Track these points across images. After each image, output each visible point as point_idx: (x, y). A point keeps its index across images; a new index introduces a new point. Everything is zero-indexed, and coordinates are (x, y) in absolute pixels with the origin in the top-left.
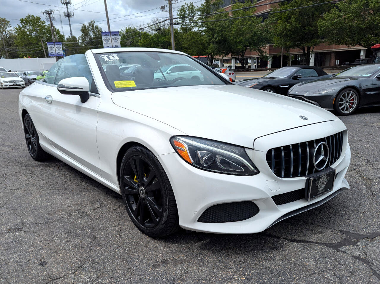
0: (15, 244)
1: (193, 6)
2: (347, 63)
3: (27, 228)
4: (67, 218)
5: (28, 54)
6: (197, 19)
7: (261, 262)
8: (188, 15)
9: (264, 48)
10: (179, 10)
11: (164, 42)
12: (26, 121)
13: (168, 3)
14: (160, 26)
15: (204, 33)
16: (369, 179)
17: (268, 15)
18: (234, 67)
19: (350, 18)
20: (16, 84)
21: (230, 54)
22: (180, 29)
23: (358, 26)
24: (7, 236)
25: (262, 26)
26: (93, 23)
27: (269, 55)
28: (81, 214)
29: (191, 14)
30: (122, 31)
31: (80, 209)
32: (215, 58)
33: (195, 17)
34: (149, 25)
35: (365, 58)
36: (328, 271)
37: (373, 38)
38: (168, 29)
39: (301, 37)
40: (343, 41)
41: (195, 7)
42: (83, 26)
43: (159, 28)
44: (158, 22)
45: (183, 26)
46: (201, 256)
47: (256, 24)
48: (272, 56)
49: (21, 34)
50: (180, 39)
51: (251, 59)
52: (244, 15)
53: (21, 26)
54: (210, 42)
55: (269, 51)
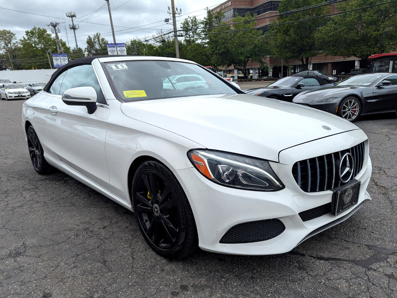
0: (15, 271)
1: (195, 19)
2: (343, 73)
3: (29, 252)
4: (74, 239)
5: (33, 66)
6: (200, 32)
7: (290, 285)
8: (192, 28)
9: (265, 59)
10: (183, 23)
11: (168, 53)
12: (30, 133)
13: (172, 16)
14: (164, 38)
15: (207, 45)
16: (384, 187)
17: (267, 27)
18: (237, 77)
19: (345, 31)
20: (21, 95)
21: (233, 65)
22: (184, 41)
23: (353, 38)
24: (7, 262)
25: (262, 38)
26: (98, 35)
27: (270, 65)
28: (89, 233)
29: (194, 27)
30: (127, 43)
31: (89, 228)
32: (218, 69)
33: (198, 30)
34: (154, 37)
35: (359, 68)
36: (363, 294)
37: (366, 49)
38: (172, 41)
39: (299, 48)
40: (339, 52)
41: (198, 20)
42: (88, 38)
43: (163, 40)
44: (162, 34)
45: (187, 39)
46: (223, 280)
47: (257, 37)
48: (273, 66)
49: (26, 46)
50: (184, 51)
51: (252, 70)
52: (245, 28)
53: (26, 38)
54: (214, 54)
55: (270, 62)
